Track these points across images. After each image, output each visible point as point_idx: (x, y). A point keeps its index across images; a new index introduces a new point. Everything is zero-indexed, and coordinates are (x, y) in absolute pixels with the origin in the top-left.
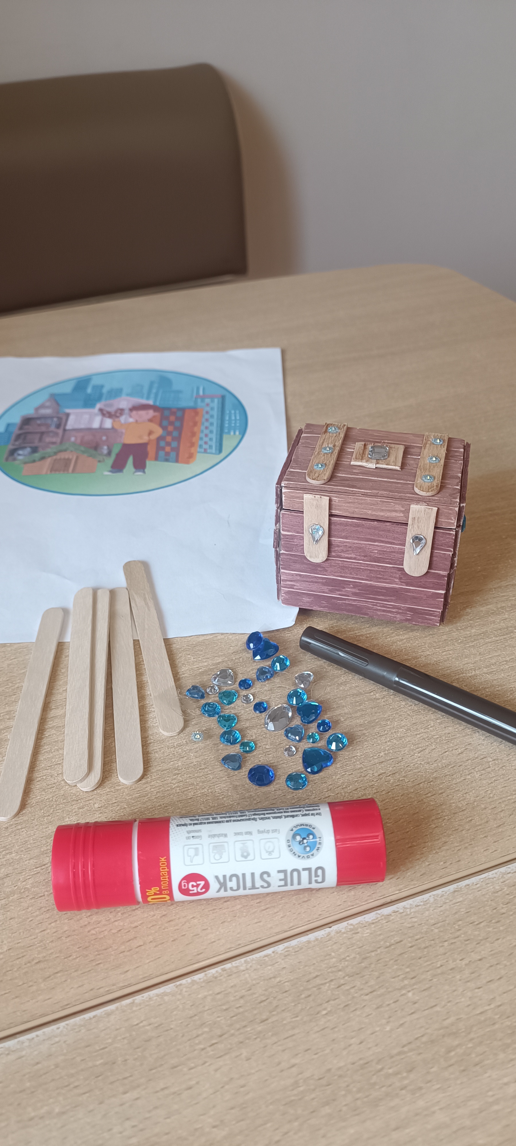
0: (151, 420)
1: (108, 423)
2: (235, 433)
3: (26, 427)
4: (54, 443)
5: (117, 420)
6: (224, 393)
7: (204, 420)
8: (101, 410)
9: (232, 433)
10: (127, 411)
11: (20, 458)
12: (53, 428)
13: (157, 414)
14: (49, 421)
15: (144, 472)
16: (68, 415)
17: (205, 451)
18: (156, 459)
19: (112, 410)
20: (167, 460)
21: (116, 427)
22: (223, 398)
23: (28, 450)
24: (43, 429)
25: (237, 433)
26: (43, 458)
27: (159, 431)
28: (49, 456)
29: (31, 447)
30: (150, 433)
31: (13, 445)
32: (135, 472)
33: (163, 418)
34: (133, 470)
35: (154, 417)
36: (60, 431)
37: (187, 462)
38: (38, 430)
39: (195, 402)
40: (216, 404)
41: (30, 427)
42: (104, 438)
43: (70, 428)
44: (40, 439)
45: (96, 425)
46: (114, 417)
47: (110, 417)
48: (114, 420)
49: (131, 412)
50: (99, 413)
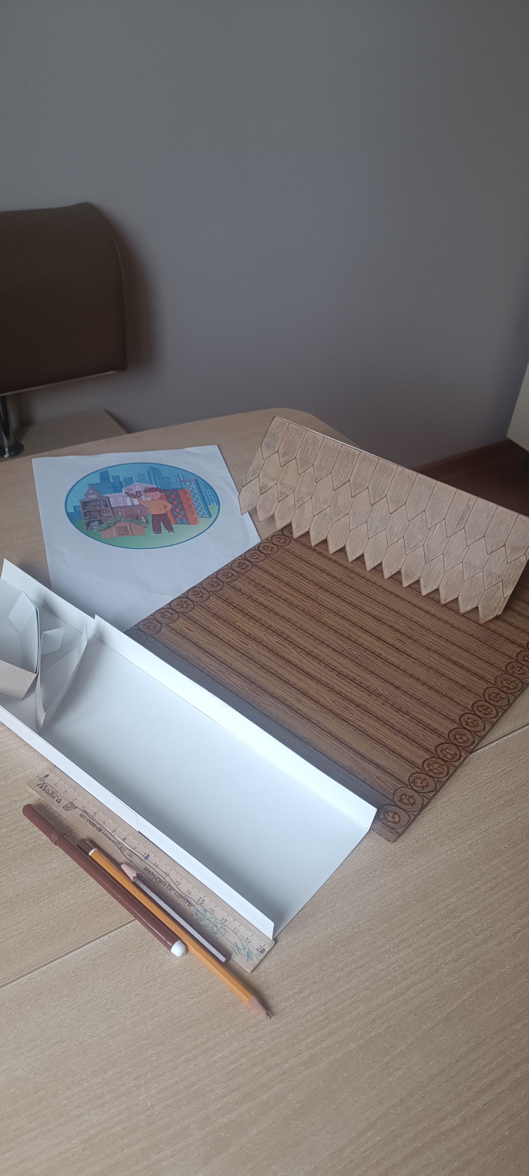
0: (160, 498)
1: (136, 502)
3: (86, 507)
4: (110, 517)
5: (139, 498)
6: (196, 478)
8: (127, 493)
9: (212, 504)
10: (142, 492)
11: (94, 527)
12: (103, 507)
13: (162, 493)
14: (99, 503)
15: (174, 532)
16: (108, 498)
17: (202, 517)
19: (134, 492)
20: (182, 523)
21: (142, 503)
22: (196, 480)
23: (97, 523)
25: (215, 504)
26: (109, 527)
28: (112, 526)
29: (97, 521)
30: (165, 507)
31: (86, 520)
32: (168, 532)
34: (166, 530)
35: (161, 496)
36: (109, 509)
37: (195, 524)
38: (95, 509)
39: (182, 485)
40: (193, 485)
41: (89, 508)
42: (139, 512)
43: (114, 506)
44: (100, 514)
45: (129, 504)
46: (137, 497)
47: (135, 497)
48: (138, 499)
49: (146, 493)
50: (127, 495)
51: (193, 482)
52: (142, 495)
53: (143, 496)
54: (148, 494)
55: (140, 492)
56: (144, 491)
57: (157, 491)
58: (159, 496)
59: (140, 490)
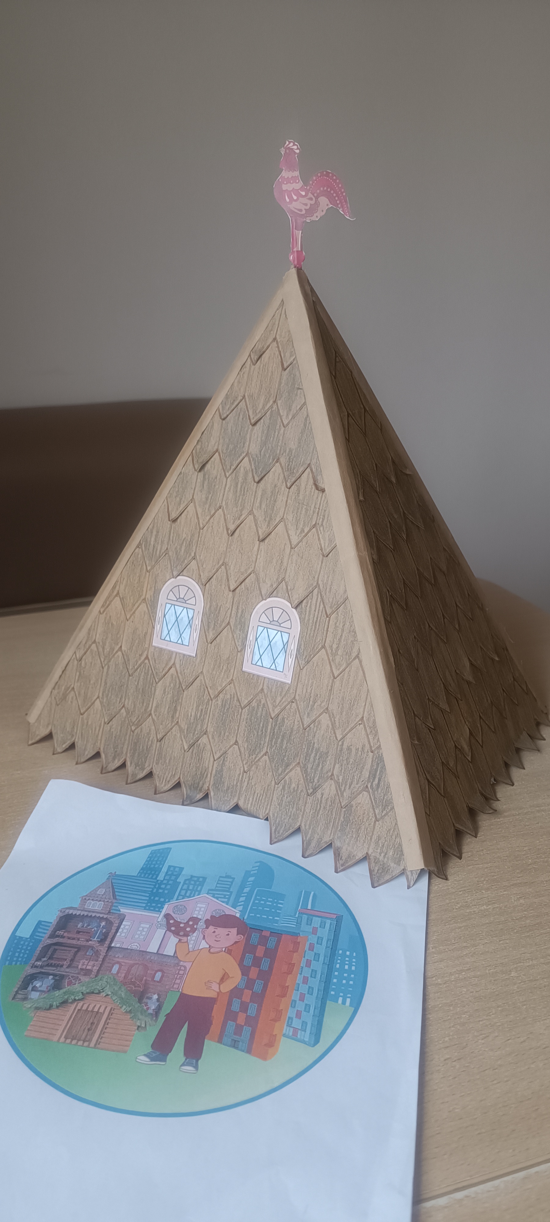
0: (229, 951)
1: (171, 946)
2: (344, 1003)
3: (61, 933)
4: (87, 972)
5: (184, 939)
6: (341, 909)
7: (303, 964)
8: (168, 916)
9: (340, 1000)
10: (202, 924)
12: (94, 942)
13: (241, 937)
14: (93, 926)
15: (196, 1067)
16: (122, 919)
17: (294, 1037)
18: (220, 1041)
19: (182, 918)
20: (235, 1045)
22: (339, 920)
23: (50, 981)
24: (82, 942)
25: (348, 1000)
26: (64, 1003)
27: (236, 978)
28: (73, 1001)
30: (224, 979)
31: (34, 966)
32: (183, 1065)
33: (249, 948)
34: (183, 1059)
35: (236, 942)
36: (103, 950)
37: (264, 1057)
38: (74, 942)
39: (299, 923)
40: (325, 933)
41: (66, 934)
42: (158, 976)
43: (118, 945)
44: (72, 960)
45: (153, 948)
46: (181, 933)
47: (176, 933)
48: (180, 940)
49: (207, 928)
50: (164, 922)
51: (328, 922)
52: (194, 930)
53: (195, 934)
54: (211, 928)
55: (196, 920)
56: (207, 921)
57: (233, 927)
58: (228, 944)
59: (199, 917)
